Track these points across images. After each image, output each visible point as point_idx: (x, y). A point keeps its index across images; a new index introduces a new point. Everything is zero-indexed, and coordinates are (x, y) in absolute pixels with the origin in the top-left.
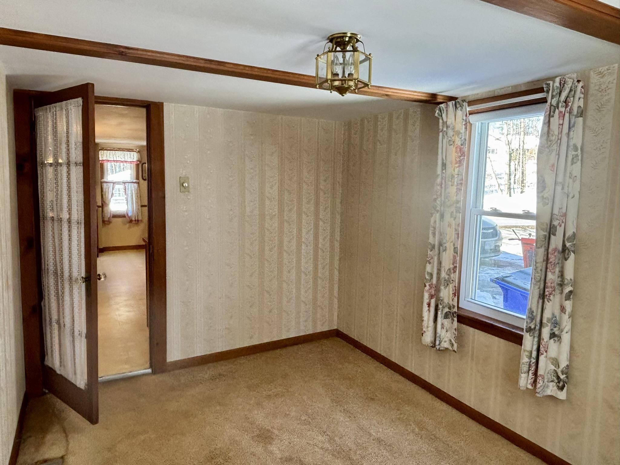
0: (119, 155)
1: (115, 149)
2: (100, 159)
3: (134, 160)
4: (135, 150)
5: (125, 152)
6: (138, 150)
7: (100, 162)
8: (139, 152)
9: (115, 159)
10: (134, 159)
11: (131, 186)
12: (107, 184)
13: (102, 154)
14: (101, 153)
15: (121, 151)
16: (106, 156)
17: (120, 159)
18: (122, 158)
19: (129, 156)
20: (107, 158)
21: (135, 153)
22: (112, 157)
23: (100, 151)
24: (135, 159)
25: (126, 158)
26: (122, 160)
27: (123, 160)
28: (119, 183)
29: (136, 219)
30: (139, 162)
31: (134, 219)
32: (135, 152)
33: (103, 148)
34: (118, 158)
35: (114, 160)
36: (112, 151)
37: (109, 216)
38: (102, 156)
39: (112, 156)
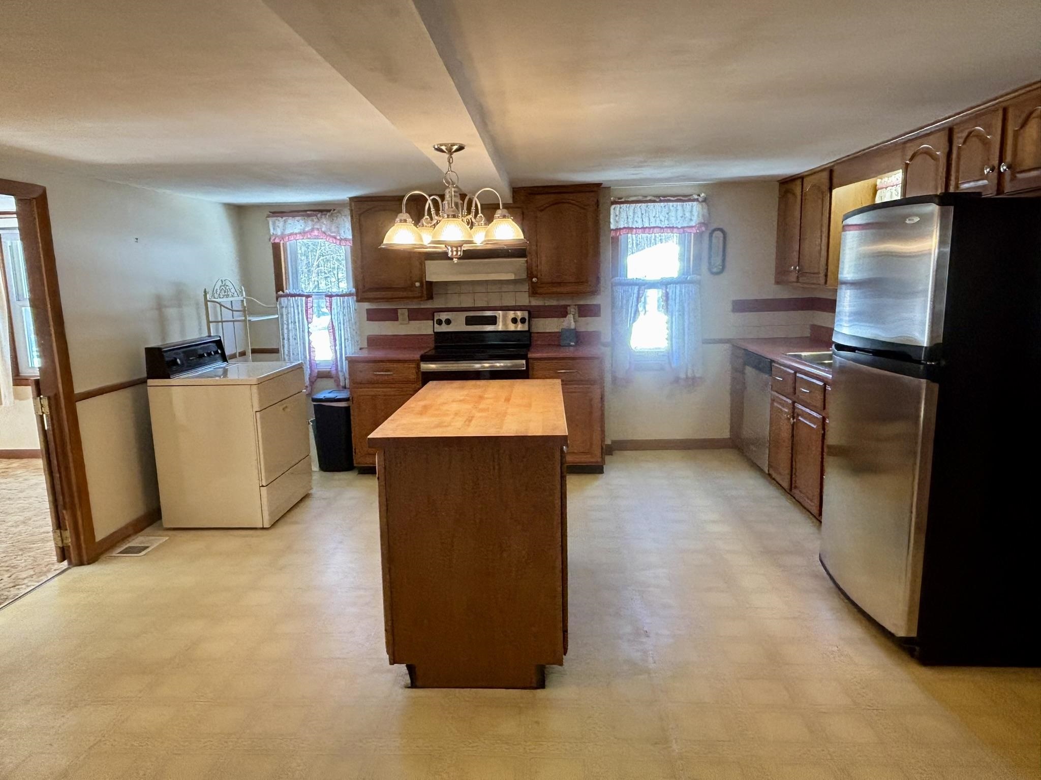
0: (656, 213)
1: (648, 198)
2: (612, 227)
3: (693, 224)
4: (696, 197)
5: (671, 204)
6: (703, 195)
7: (613, 234)
8: (705, 200)
9: (647, 225)
10: (691, 220)
11: (681, 291)
12: (624, 288)
13: (617, 214)
14: (615, 210)
15: (661, 201)
16: (625, 217)
17: (658, 224)
18: (663, 219)
19: (680, 213)
20: (628, 223)
21: (695, 203)
22: (640, 221)
23: (613, 207)
24: (695, 221)
25: (673, 219)
26: (663, 225)
27: (665, 224)
28: (653, 285)
29: (690, 375)
30: (703, 229)
31: (683, 376)
32: (697, 200)
33: (619, 199)
34: (652, 220)
35: (643, 228)
36: (640, 204)
37: (627, 368)
38: (617, 218)
39: (640, 215)
